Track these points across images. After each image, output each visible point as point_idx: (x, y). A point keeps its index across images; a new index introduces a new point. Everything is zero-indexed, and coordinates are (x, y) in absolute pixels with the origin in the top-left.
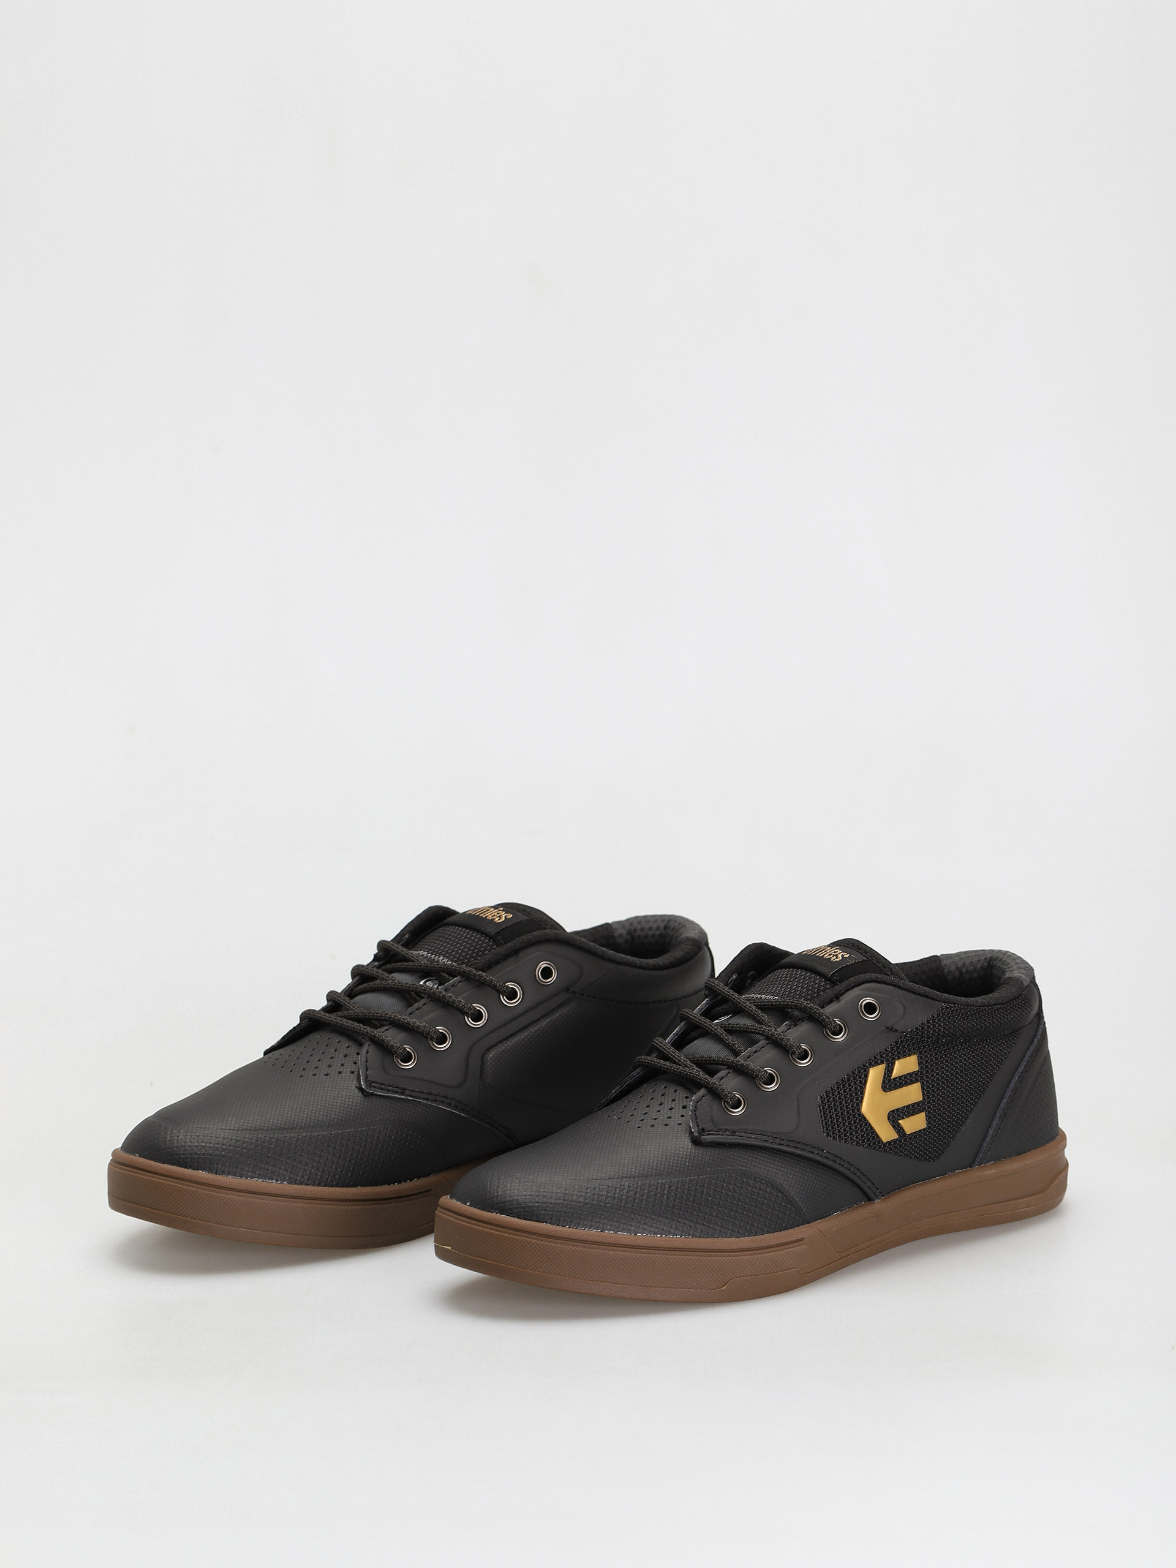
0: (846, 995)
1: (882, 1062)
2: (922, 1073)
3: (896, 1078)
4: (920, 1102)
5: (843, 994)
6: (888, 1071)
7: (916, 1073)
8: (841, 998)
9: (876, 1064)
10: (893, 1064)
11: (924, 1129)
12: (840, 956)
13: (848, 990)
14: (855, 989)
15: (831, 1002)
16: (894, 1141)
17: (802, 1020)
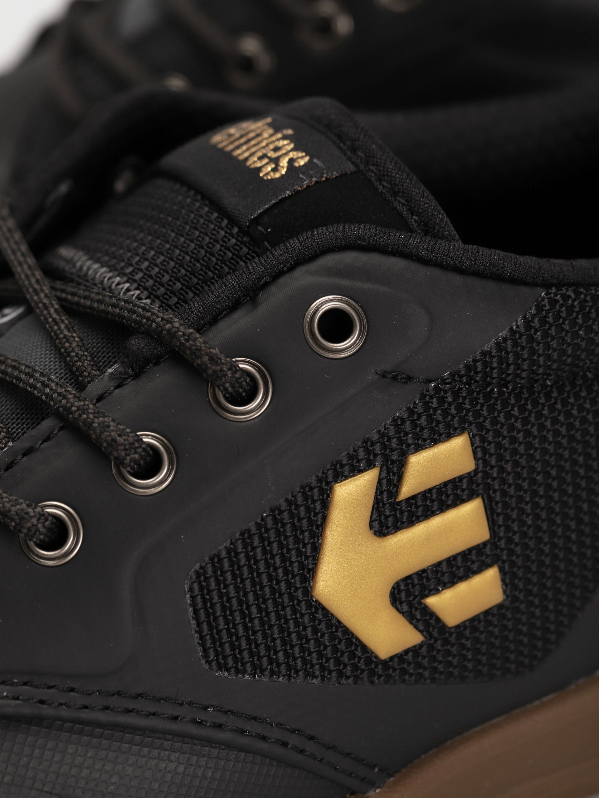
0: (273, 288)
1: (370, 466)
2: (486, 475)
3: (414, 497)
4: (485, 544)
5: (266, 285)
6: (389, 482)
7: (470, 477)
8: (261, 296)
9: (355, 471)
10: (402, 464)
11: (500, 606)
12: (284, 163)
13: (281, 274)
14: (299, 272)
15: (235, 306)
16: (414, 650)
17: (157, 361)
